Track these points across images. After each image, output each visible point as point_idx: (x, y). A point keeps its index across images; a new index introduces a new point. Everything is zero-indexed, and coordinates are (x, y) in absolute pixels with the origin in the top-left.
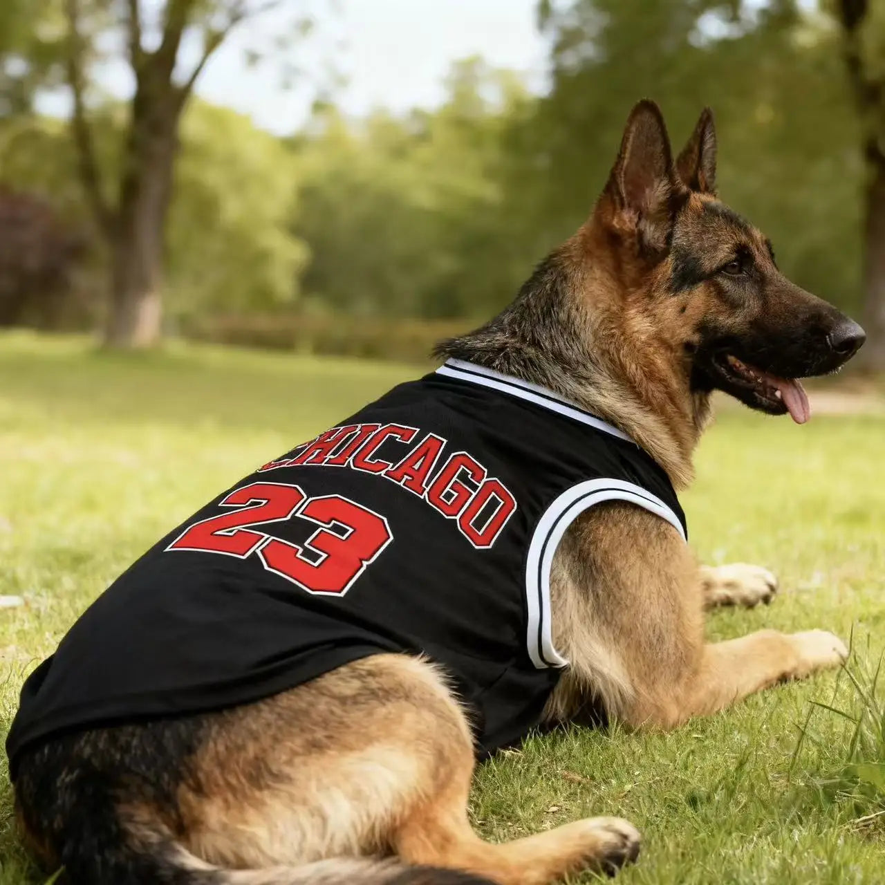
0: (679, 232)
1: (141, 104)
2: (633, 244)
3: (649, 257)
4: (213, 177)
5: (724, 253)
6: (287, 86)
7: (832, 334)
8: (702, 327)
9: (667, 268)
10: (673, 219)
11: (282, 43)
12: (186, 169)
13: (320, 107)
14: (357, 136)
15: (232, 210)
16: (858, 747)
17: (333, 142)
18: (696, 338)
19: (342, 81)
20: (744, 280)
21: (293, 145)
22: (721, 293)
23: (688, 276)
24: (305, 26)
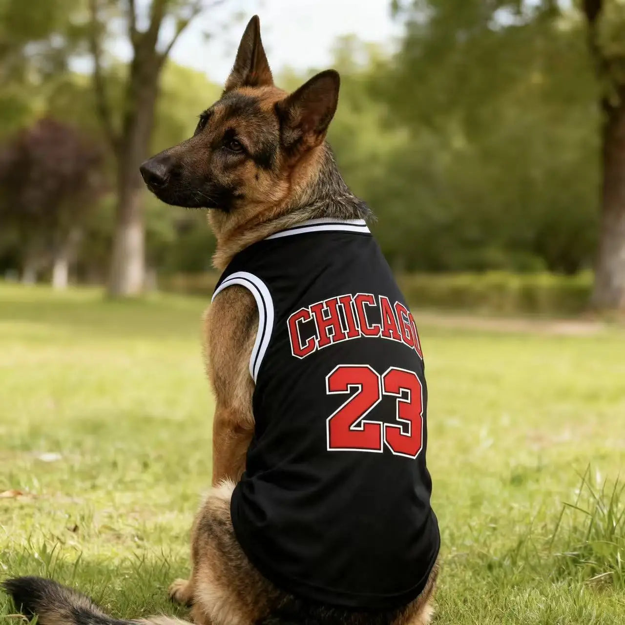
1: (136, 66)
11: (225, 27)
12: (164, 108)
16: (593, 530)
24: (240, 16)
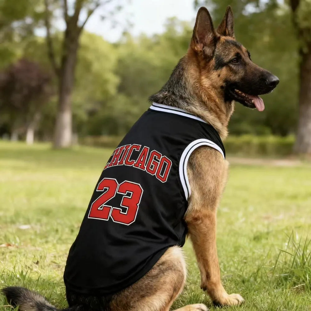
0: (217, 50)
1: (68, 33)
2: (202, 55)
3: (207, 59)
4: (90, 56)
5: (231, 56)
6: (114, 27)
7: (267, 80)
8: (226, 81)
9: (213, 62)
10: (215, 46)
11: (112, 13)
12: (81, 53)
13: (125, 33)
14: (136, 42)
15: (96, 67)
16: (295, 264)
17: (129, 45)
18: (224, 84)
19: (131, 25)
20: (239, 65)
21: (116, 46)
22: (231, 70)
23: (220, 65)
24: (119, 8)
